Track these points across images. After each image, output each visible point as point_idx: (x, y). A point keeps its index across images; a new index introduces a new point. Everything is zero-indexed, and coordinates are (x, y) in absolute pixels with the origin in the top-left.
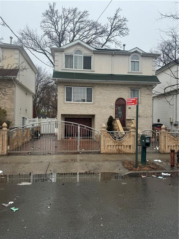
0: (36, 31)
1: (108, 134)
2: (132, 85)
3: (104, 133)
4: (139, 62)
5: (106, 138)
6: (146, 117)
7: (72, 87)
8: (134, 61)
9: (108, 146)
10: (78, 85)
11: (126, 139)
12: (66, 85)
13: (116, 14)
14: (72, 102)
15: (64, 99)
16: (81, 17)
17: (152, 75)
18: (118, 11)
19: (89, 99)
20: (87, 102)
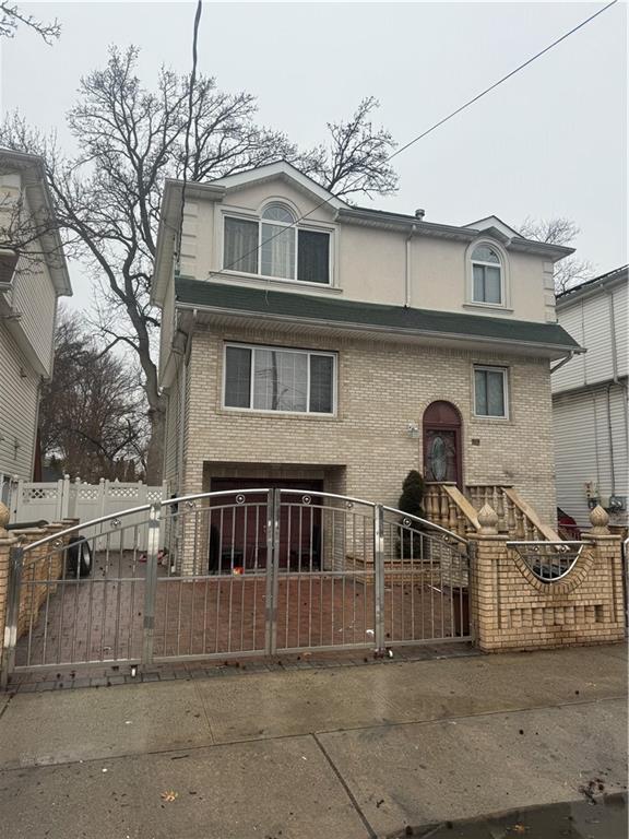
0: (54, 137)
1: (509, 555)
2: (479, 353)
3: (494, 549)
4: (499, 269)
5: (505, 575)
6: (536, 479)
7: (253, 348)
8: (483, 267)
9: (511, 610)
10: (277, 341)
11: (584, 573)
12: (229, 336)
13: (359, 117)
14: (251, 410)
15: (218, 396)
16: (226, 114)
17: (544, 322)
18: (364, 108)
19: (322, 403)
20: (311, 411)
